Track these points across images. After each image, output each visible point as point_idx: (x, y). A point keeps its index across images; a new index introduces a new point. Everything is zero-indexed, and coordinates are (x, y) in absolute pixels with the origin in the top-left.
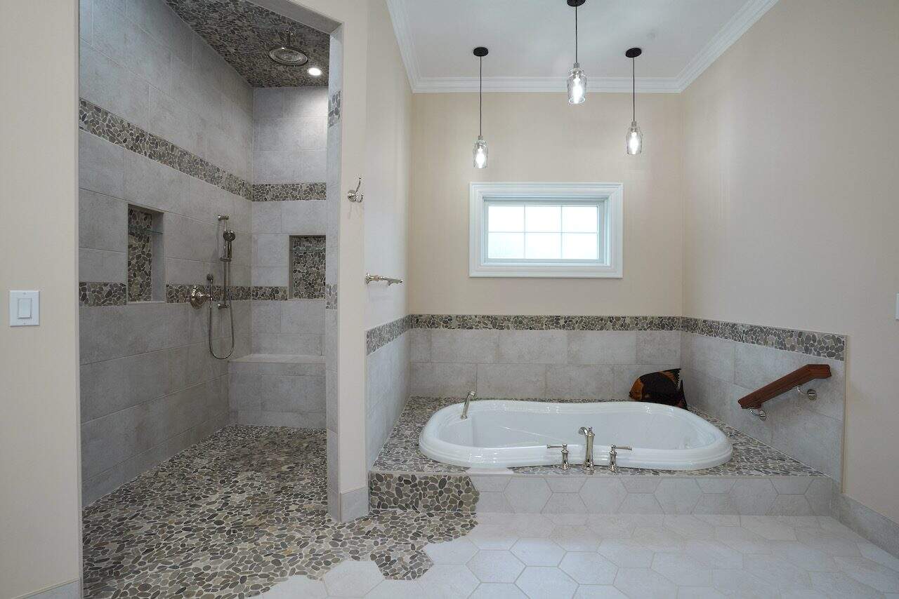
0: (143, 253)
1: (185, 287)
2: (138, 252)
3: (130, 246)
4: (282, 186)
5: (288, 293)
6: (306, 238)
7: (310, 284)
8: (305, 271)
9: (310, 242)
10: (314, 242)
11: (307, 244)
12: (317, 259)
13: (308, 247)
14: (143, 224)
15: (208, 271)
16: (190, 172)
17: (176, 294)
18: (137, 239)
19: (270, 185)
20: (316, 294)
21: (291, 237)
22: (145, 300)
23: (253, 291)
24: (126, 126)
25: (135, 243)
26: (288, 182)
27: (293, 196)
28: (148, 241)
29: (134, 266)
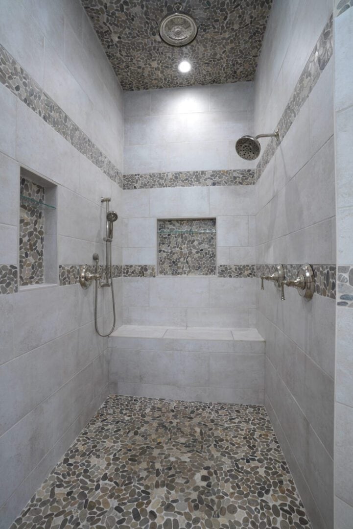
0: (35, 229)
1: (76, 268)
2: (30, 228)
3: (22, 221)
4: (150, 176)
5: (156, 271)
6: (170, 221)
7: (174, 262)
8: (170, 251)
9: (174, 225)
10: (178, 225)
11: (171, 227)
12: (180, 240)
13: (172, 230)
14: (36, 197)
15: (93, 251)
16: (80, 149)
17: (67, 276)
18: (30, 213)
19: (138, 175)
20: (180, 271)
21: (159, 220)
22: (37, 283)
23: (124, 269)
24: (19, 70)
25: (27, 217)
26: (155, 171)
27: (160, 184)
28: (40, 217)
29: (25, 244)
